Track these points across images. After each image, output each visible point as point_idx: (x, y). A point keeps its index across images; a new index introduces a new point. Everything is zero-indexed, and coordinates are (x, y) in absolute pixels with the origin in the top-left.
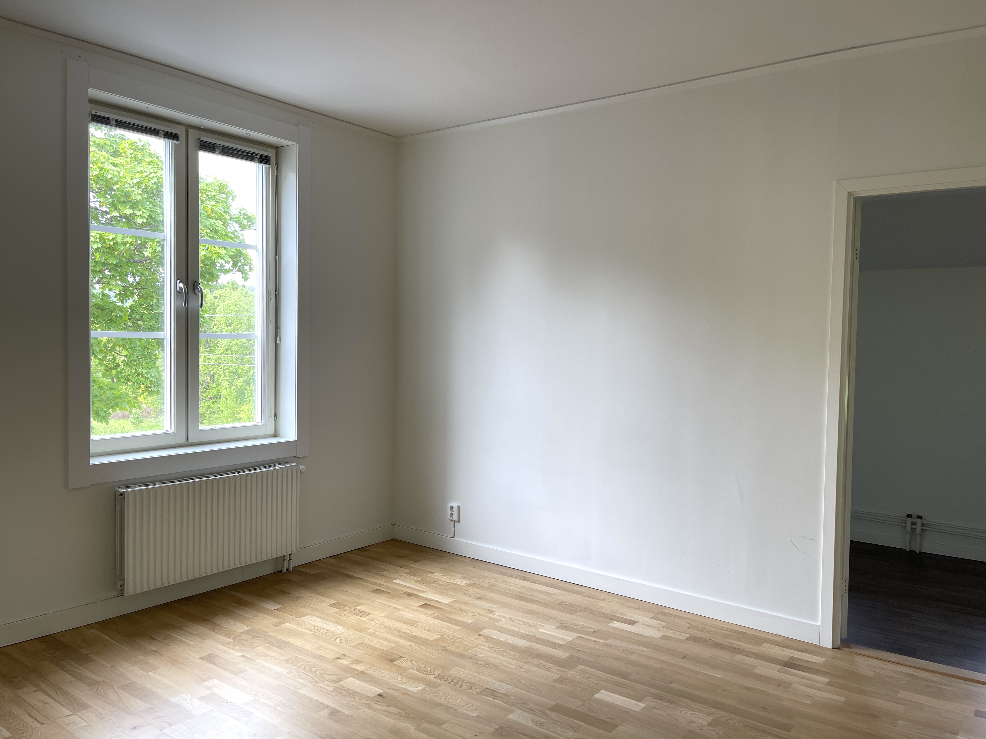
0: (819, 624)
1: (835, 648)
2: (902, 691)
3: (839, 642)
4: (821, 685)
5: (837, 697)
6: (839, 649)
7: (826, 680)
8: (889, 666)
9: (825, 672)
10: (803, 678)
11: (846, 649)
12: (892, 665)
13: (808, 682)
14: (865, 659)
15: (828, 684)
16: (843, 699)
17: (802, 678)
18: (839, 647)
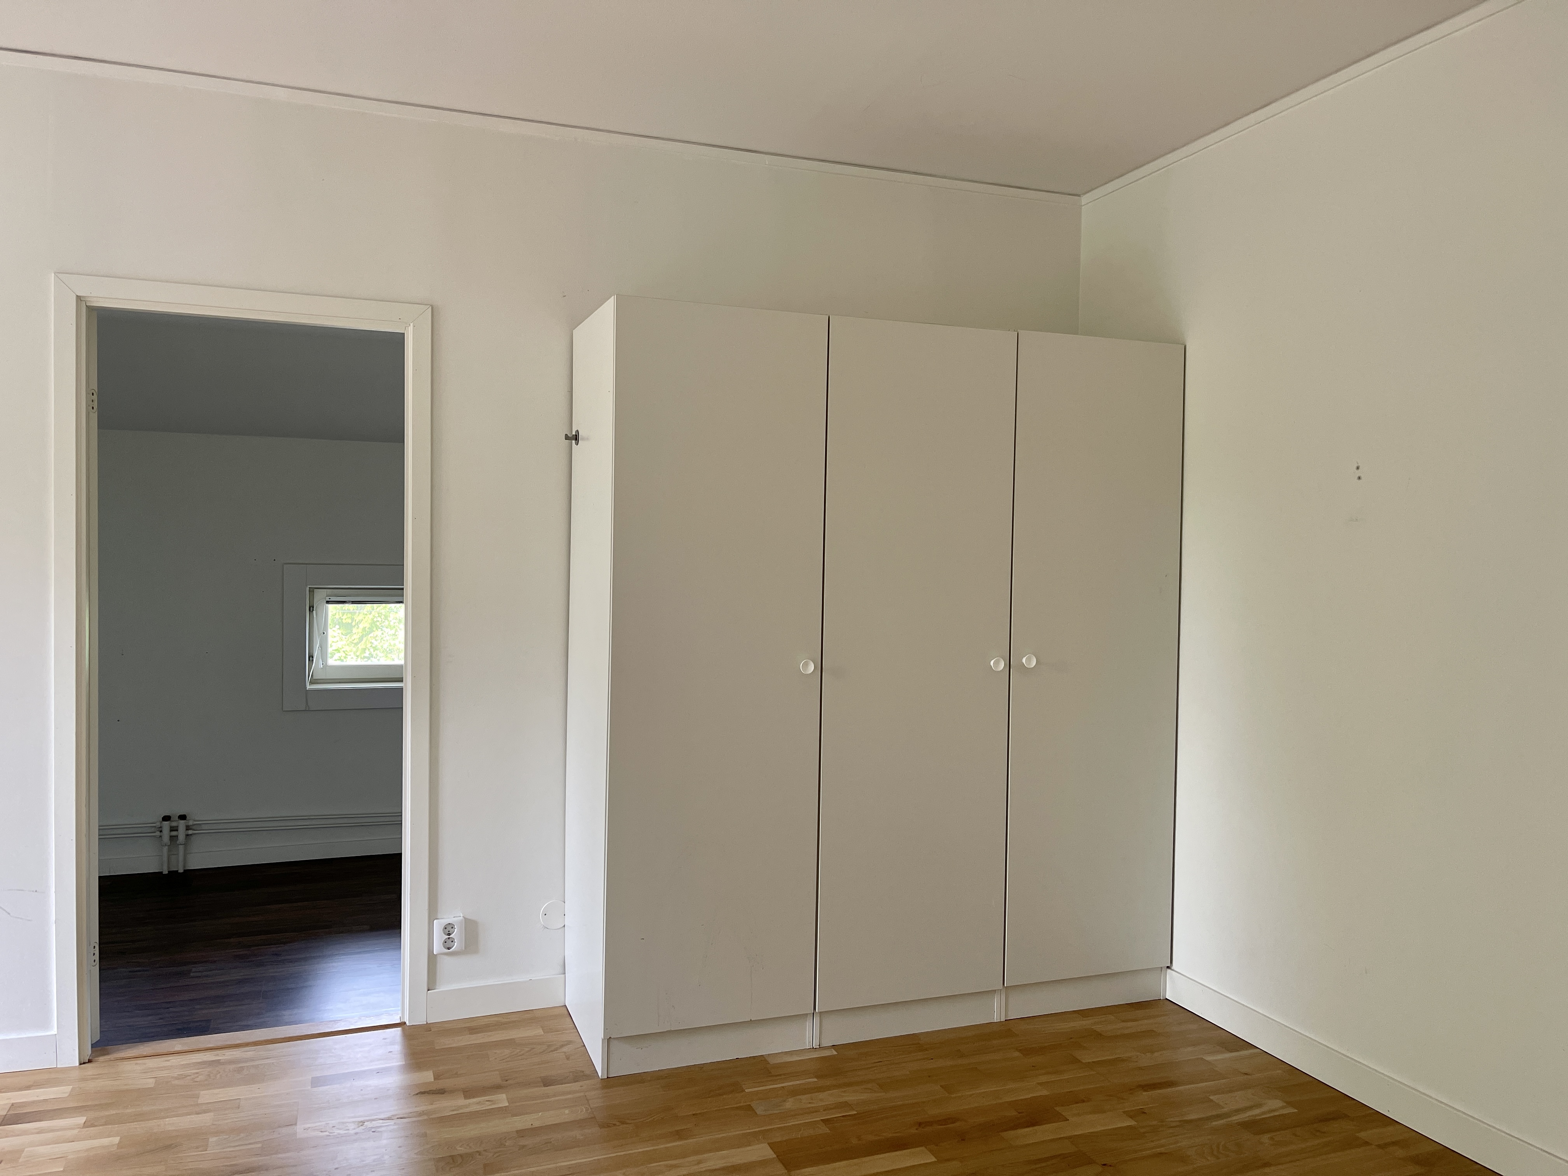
0: (54, 1031)
1: (84, 1063)
2: (202, 1092)
3: (88, 1051)
4: (76, 1132)
5: (106, 1141)
6: (90, 1061)
7: (81, 1120)
8: (175, 1060)
9: (76, 1108)
10: (40, 1131)
11: (102, 1059)
12: (177, 1057)
13: (50, 1135)
14: (136, 1064)
15: (86, 1125)
16: (117, 1140)
17: (38, 1133)
18: (90, 1058)
